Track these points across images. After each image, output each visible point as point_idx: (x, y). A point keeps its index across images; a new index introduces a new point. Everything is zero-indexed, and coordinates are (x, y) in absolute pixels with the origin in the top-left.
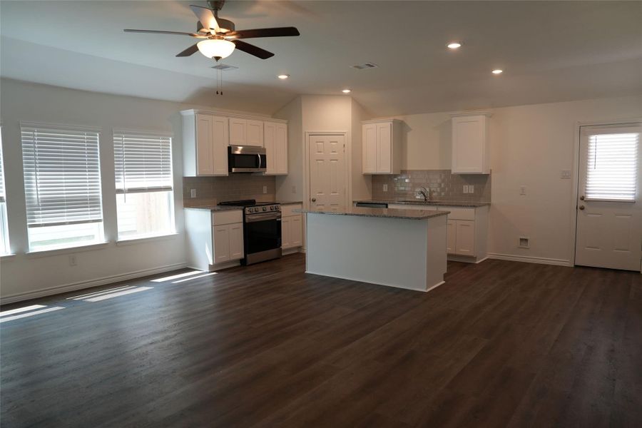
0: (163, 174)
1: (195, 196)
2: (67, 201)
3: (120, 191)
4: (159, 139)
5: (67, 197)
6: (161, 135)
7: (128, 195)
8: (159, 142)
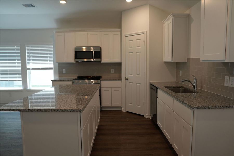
0: (49, 62)
1: (65, 73)
2: (9, 72)
3: (29, 69)
4: (47, 46)
5: (9, 71)
6: (48, 45)
7: (31, 71)
8: (47, 48)
